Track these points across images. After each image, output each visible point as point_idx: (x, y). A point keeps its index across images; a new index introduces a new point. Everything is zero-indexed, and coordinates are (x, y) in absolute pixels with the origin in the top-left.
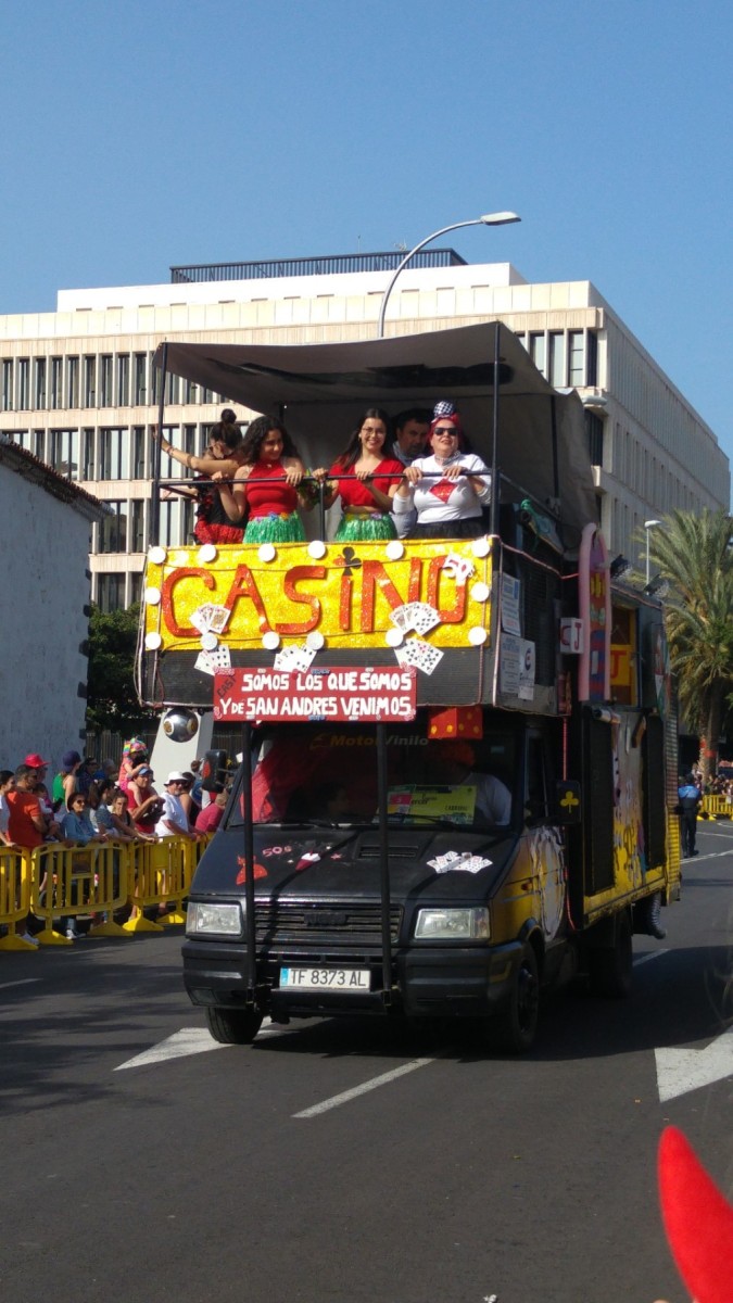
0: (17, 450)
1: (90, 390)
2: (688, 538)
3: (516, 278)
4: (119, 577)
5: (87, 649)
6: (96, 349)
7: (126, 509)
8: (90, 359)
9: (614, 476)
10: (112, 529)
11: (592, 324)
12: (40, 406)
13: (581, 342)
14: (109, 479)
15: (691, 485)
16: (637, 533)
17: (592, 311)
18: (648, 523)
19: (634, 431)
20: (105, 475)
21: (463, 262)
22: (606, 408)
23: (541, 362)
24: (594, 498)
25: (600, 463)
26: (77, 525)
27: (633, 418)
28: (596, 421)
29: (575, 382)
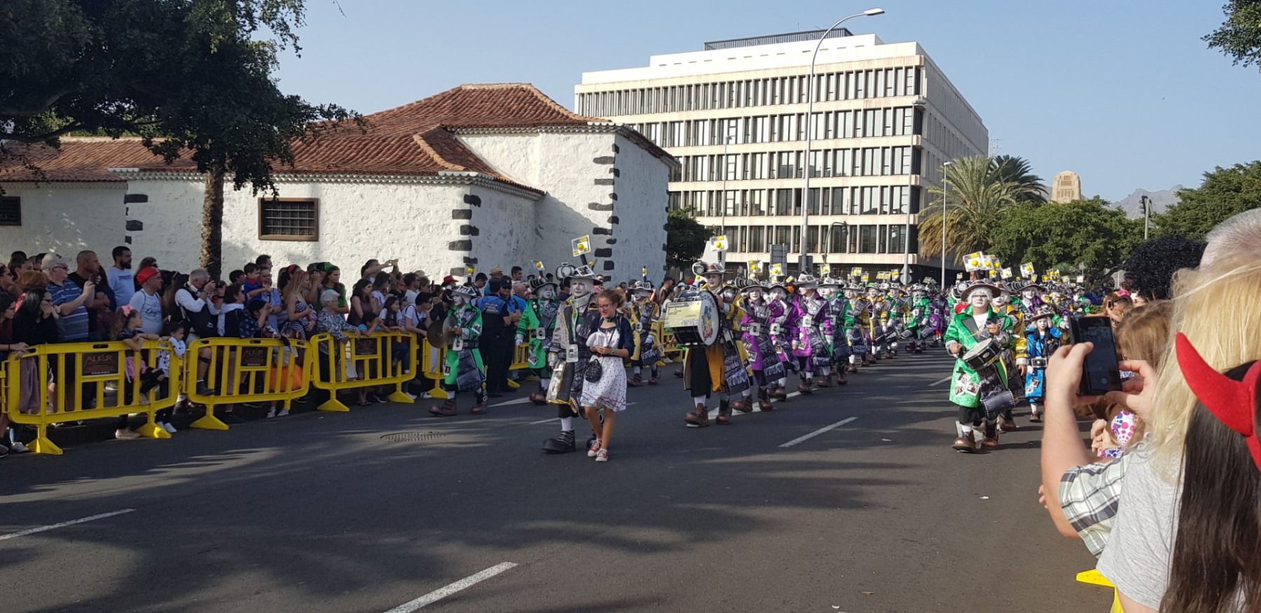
0: (635, 132)
1: (665, 103)
2: (967, 171)
3: (878, 42)
4: (678, 193)
5: (666, 227)
6: (669, 84)
7: (682, 161)
8: (666, 88)
9: (928, 140)
10: (675, 171)
11: (918, 64)
12: (642, 112)
13: (912, 73)
14: (674, 146)
15: (968, 144)
16: (940, 168)
17: (918, 56)
18: (945, 164)
19: (939, 117)
20: (672, 145)
21: (851, 35)
22: (924, 106)
23: (891, 83)
24: (917, 151)
25: (921, 134)
26: (662, 169)
27: (939, 111)
28: (919, 112)
29: (908, 93)
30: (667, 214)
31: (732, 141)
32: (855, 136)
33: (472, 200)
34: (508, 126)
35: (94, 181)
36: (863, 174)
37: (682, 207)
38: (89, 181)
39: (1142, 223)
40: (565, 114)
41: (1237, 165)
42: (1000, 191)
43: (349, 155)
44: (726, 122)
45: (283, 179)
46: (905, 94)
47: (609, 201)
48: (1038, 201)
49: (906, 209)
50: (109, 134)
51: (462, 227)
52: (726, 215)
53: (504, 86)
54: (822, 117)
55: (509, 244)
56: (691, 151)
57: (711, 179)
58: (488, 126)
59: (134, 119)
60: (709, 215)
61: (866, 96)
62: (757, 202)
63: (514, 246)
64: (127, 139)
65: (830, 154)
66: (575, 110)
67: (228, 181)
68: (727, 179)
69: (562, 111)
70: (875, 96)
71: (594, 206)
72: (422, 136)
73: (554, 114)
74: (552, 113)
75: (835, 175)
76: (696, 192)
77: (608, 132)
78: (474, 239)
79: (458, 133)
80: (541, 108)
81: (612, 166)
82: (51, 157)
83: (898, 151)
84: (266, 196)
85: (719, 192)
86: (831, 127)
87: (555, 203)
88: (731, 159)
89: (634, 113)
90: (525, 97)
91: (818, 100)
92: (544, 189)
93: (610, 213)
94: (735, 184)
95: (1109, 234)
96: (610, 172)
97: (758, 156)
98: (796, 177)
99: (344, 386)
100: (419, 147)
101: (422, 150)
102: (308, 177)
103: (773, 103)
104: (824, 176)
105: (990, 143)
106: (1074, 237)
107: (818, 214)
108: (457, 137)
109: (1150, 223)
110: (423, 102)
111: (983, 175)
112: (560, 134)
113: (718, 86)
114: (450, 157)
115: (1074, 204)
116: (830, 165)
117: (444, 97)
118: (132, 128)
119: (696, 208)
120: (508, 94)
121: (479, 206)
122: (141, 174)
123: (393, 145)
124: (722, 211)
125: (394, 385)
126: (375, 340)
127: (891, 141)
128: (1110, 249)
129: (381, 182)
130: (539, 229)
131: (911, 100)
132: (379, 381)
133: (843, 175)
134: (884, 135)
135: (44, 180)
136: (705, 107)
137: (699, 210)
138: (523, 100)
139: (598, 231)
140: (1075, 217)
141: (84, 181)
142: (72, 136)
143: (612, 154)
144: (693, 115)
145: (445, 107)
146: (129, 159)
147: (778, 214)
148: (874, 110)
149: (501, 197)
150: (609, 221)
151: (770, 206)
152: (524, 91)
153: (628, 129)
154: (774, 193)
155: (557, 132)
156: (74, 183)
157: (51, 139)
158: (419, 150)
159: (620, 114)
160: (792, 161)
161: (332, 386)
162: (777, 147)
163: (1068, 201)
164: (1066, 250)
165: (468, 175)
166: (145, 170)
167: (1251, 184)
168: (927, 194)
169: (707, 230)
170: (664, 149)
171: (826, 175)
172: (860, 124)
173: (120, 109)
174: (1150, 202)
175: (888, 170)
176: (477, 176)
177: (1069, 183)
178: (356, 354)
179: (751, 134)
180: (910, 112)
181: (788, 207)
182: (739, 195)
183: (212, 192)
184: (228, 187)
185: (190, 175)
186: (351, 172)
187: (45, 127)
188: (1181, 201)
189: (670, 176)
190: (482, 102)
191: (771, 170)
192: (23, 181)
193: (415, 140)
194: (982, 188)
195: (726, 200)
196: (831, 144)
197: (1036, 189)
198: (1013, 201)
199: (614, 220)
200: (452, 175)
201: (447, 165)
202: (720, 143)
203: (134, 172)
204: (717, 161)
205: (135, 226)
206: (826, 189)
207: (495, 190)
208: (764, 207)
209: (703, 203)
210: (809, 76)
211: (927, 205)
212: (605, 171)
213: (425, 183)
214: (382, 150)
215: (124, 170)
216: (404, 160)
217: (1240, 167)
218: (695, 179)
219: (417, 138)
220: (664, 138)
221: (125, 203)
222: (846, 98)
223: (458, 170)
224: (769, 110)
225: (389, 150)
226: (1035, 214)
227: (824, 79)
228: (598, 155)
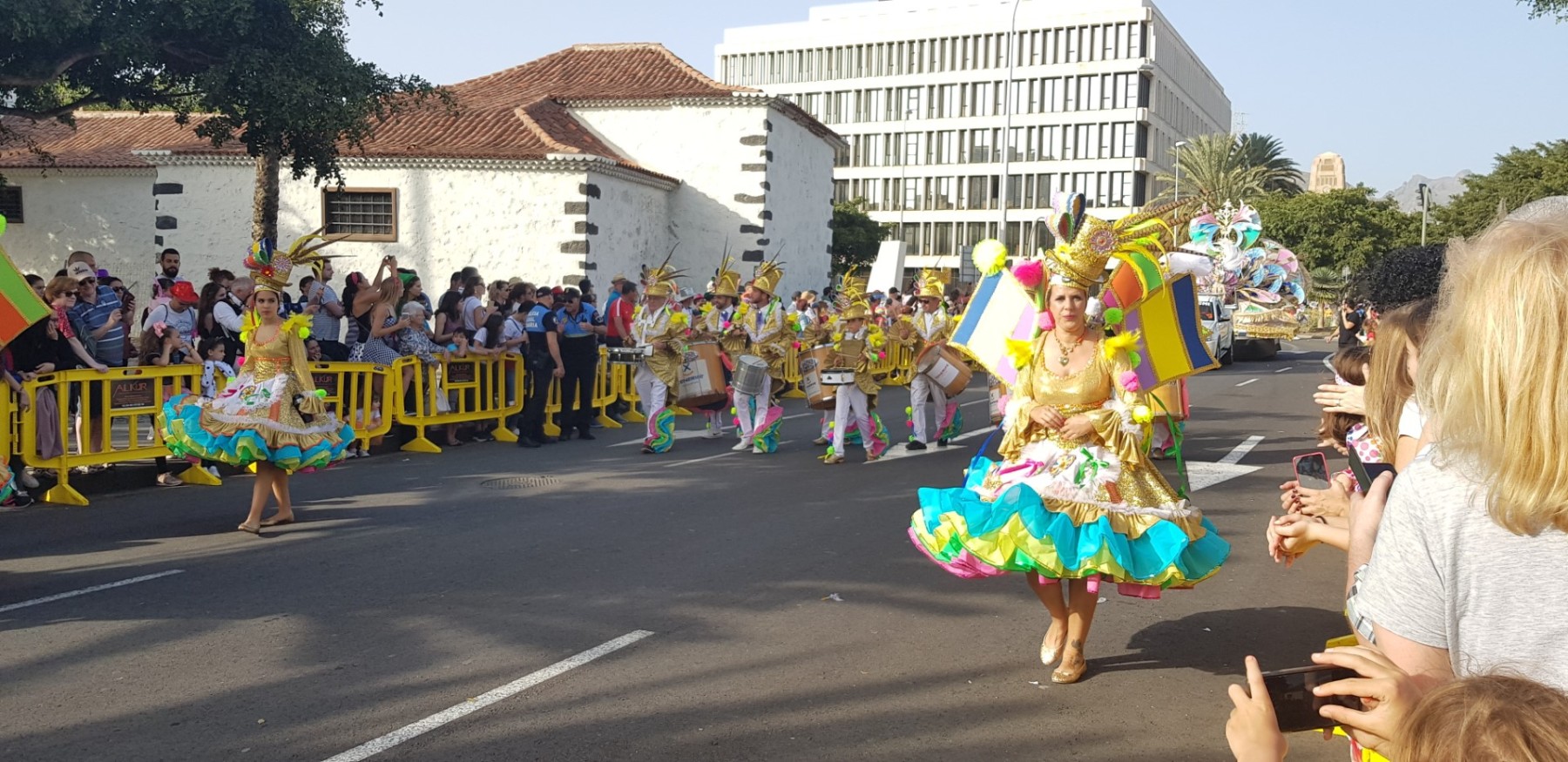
0: (792, 105)
1: (830, 69)
2: (1204, 153)
4: (846, 181)
5: (832, 224)
6: (834, 43)
7: (851, 141)
8: (830, 49)
9: (1156, 114)
10: (842, 153)
11: (1144, 18)
12: (800, 80)
13: (1137, 29)
15: (1206, 119)
16: (1171, 149)
17: (1145, 9)
18: (1177, 144)
19: (1170, 85)
20: (839, 121)
22: (1152, 71)
23: (1110, 43)
24: (1143, 128)
25: (1147, 106)
26: (827, 151)
27: (1169, 77)
28: (1145, 79)
29: (1132, 55)
30: (832, 208)
31: (913, 116)
32: (1065, 109)
33: (591, 190)
34: (633, 97)
35: (114, 167)
36: (1075, 157)
37: (850, 198)
38: (108, 167)
39: (1417, 218)
40: (705, 81)
41: (1538, 145)
42: (1245, 178)
43: (433, 134)
44: (905, 92)
45: (352, 164)
46: (1129, 57)
47: (761, 192)
48: (1291, 190)
49: (1128, 201)
50: (136, 107)
51: (577, 224)
52: (905, 208)
53: (627, 47)
54: (1025, 86)
55: (635, 246)
56: (863, 128)
57: (886, 164)
58: (607, 97)
59: (166, 89)
60: (884, 209)
61: (1079, 59)
62: (944, 193)
63: (641, 247)
64: (154, 114)
65: (1035, 132)
66: (716, 76)
67: (283, 165)
68: (906, 164)
69: (700, 79)
70: (1091, 59)
71: (741, 198)
72: (524, 109)
73: (691, 82)
74: (688, 81)
75: (1040, 158)
76: (868, 180)
77: (758, 104)
78: (592, 238)
79: (571, 106)
80: (674, 75)
81: (763, 148)
82: (59, 136)
83: (1119, 128)
84: (330, 186)
85: (897, 180)
86: (1037, 97)
87: (694, 193)
88: (912, 138)
89: (791, 80)
90: (654, 61)
91: (1020, 64)
92: (679, 177)
93: (761, 207)
94: (916, 170)
95: (1378, 231)
96: (762, 154)
97: (946, 135)
98: (993, 161)
99: (434, 421)
100: (522, 124)
101: (526, 128)
102: (384, 161)
103: (964, 67)
104: (1027, 160)
105: (1233, 117)
106: (1336, 235)
107: (1019, 207)
108: (569, 110)
109: (1429, 218)
110: (527, 67)
111: (1225, 159)
112: (698, 107)
113: (895, 47)
114: (562, 136)
115: (1335, 195)
116: (1035, 145)
117: (553, 60)
118: (163, 99)
119: (868, 200)
120: (633, 56)
121: (598, 198)
122: (174, 158)
123: (489, 121)
124: (901, 203)
125: (497, 419)
126: (472, 365)
127: (1109, 115)
128: (1380, 250)
129: (475, 168)
130: (673, 227)
131: (1136, 63)
132: (477, 415)
133: (1051, 158)
134: (1102, 107)
135: (52, 166)
136: (879, 73)
137: (871, 202)
138: (652, 64)
139: (747, 228)
140: (1336, 211)
141: (102, 167)
142: (84, 110)
143: (764, 133)
144: (863, 83)
145: (553, 73)
146: (157, 139)
147: (970, 207)
148: (1090, 76)
149: (626, 186)
150: (760, 216)
151: (960, 197)
152: (653, 53)
153: (783, 102)
154: (966, 181)
155: (695, 104)
156: (89, 170)
157: (63, 113)
158: (522, 128)
159: (772, 81)
160: (988, 142)
161: (419, 422)
162: (968, 123)
163: (1328, 191)
164: (1326, 252)
165: (584, 159)
166: (178, 153)
167: (1554, 170)
168: (1155, 182)
169: (882, 228)
170: (828, 126)
171: (1030, 158)
172: (1072, 94)
173: (149, 77)
174: (1430, 191)
175: (1106, 152)
176: (595, 160)
177: (1331, 168)
178: (449, 381)
179: (937, 107)
180: (1134, 79)
181: (982, 198)
182: (921, 184)
183: (264, 179)
184: (285, 173)
185: (235, 159)
186: (438, 155)
187: (55, 100)
188: (1467, 190)
189: (835, 160)
190: (600, 67)
191: (961, 151)
192: (25, 167)
193: (517, 115)
194: (1222, 175)
195: (905, 189)
196: (1037, 119)
197: (1289, 175)
198: (1261, 190)
199: (767, 215)
200: (564, 160)
201: (558, 146)
202: (899, 118)
203: (164, 155)
204: (894, 140)
205: (167, 223)
206: (1029, 176)
207: (618, 177)
208: (953, 199)
209: (876, 194)
210: (1009, 34)
211: (1154, 196)
212: (755, 154)
213: (530, 169)
214: (475, 127)
215: (153, 153)
216: (504, 141)
217: (1542, 146)
218: (866, 163)
219: (519, 112)
220: (828, 113)
221: (154, 194)
222: (1055, 61)
223: (574, 153)
224: (959, 76)
225: (484, 127)
226: (1288, 206)
227: (1027, 38)
228: (747, 134)
